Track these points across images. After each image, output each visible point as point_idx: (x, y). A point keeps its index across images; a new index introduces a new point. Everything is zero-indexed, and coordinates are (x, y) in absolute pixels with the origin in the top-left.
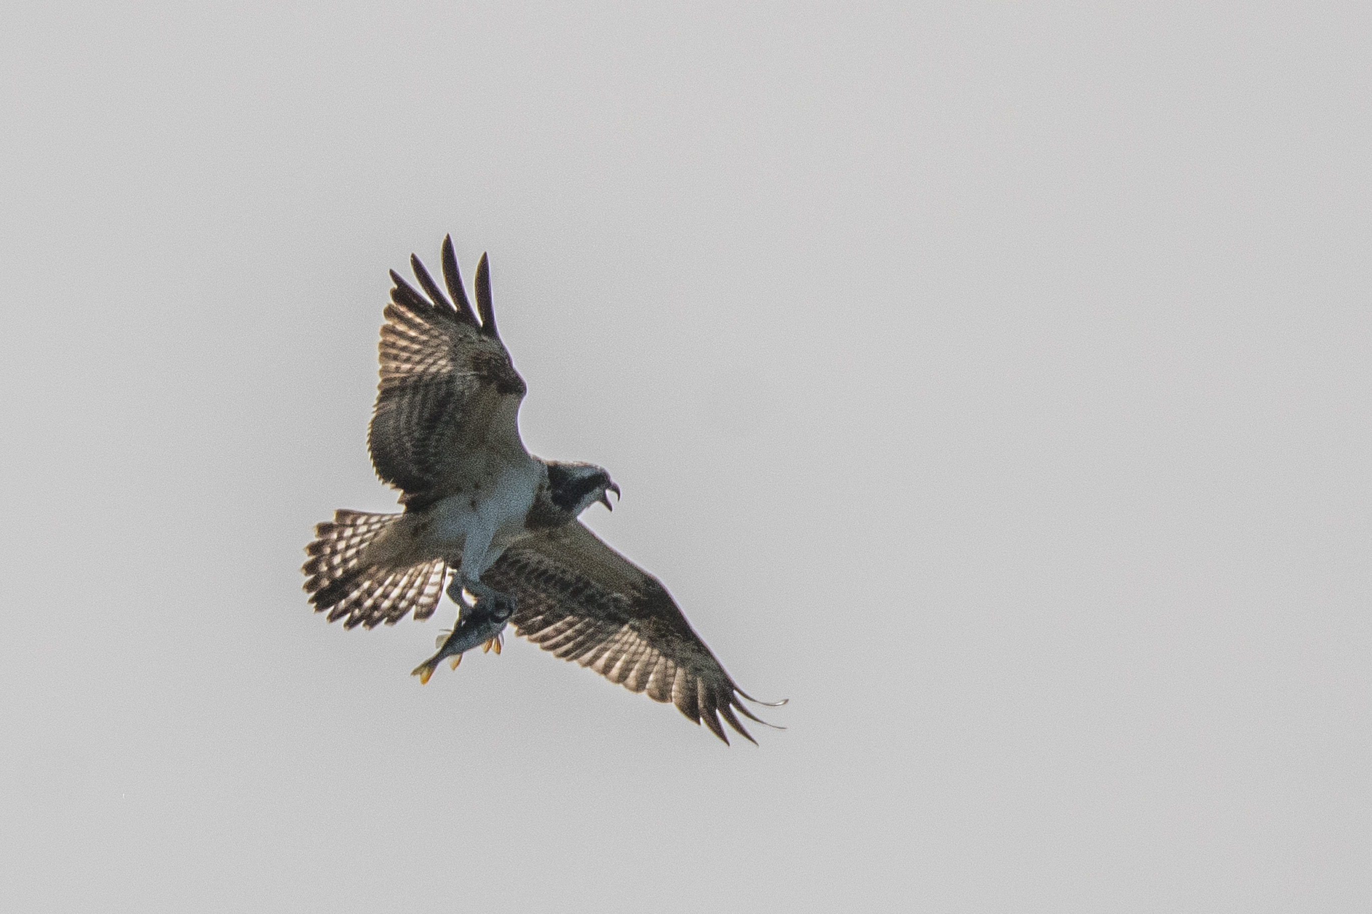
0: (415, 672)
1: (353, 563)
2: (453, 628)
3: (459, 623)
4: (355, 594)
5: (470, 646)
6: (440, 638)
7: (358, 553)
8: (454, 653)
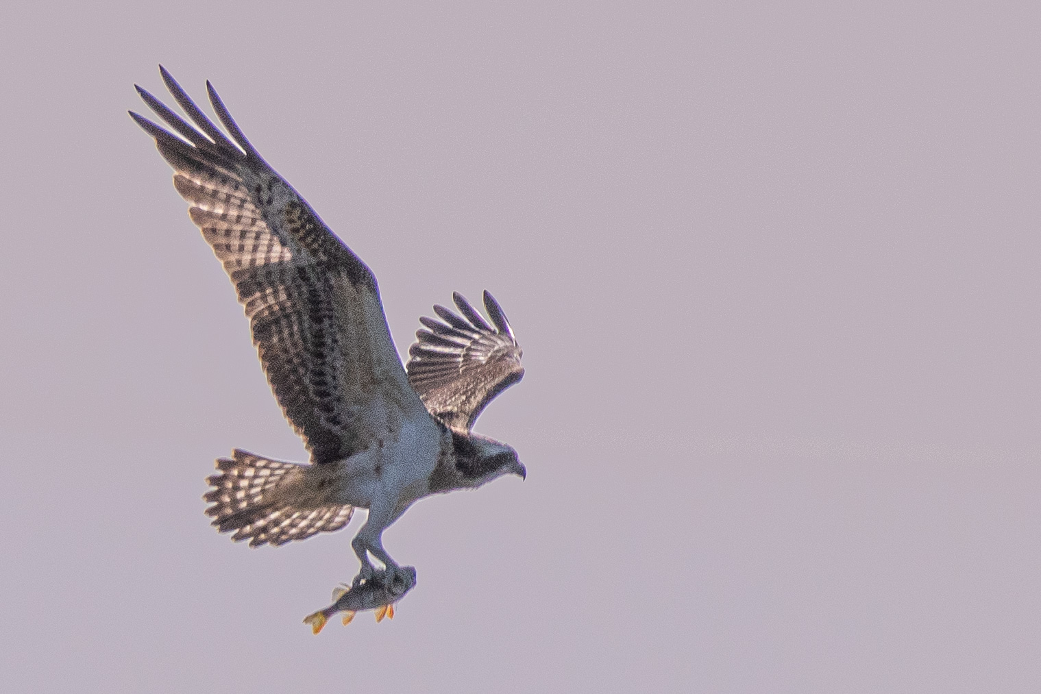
0: (307, 620)
1: (258, 499)
2: (351, 585)
3: (357, 580)
4: (261, 523)
5: (363, 607)
6: (337, 590)
7: (263, 491)
8: (348, 609)
